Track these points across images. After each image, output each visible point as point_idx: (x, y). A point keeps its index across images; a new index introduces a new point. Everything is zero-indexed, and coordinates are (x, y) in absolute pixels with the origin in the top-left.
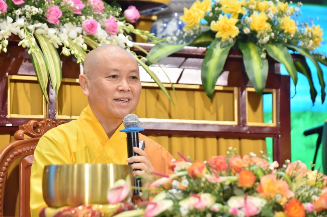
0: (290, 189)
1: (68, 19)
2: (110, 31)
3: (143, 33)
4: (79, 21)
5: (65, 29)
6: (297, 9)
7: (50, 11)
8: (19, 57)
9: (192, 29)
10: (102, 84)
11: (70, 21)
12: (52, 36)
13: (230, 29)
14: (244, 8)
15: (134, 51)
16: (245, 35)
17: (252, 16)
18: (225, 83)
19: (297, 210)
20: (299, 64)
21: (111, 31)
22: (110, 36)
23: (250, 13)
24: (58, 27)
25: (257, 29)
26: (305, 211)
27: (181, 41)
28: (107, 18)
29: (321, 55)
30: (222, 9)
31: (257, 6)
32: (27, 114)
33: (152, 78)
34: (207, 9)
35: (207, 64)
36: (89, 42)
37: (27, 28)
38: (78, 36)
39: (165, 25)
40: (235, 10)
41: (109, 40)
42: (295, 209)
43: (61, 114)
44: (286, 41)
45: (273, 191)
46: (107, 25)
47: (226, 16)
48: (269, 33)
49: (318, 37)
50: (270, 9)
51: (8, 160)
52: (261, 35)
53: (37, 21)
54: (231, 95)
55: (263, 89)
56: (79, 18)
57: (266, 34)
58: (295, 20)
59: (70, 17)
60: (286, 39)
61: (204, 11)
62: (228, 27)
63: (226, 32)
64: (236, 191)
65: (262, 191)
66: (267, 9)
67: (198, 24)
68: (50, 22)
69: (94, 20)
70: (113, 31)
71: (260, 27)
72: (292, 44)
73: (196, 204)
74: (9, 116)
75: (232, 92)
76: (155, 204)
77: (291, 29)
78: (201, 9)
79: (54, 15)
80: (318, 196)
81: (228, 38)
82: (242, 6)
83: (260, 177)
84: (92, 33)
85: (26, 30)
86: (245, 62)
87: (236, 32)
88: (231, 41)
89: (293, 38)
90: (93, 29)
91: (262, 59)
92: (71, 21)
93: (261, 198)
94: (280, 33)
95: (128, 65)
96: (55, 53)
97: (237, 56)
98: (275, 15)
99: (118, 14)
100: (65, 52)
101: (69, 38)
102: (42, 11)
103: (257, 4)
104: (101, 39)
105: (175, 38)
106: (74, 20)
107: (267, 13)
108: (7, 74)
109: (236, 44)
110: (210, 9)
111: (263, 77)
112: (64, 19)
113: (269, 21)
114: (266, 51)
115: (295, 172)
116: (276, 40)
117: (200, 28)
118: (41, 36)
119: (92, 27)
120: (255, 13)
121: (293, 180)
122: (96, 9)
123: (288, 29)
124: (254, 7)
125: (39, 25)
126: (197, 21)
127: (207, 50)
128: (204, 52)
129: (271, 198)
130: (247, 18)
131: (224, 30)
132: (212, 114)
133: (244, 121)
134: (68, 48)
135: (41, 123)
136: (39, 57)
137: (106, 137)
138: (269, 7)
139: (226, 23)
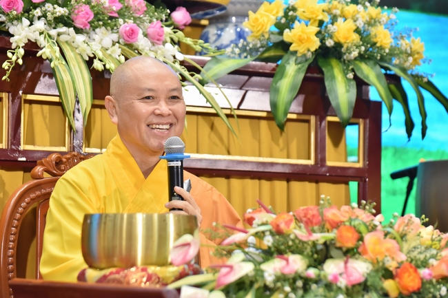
0: (401, 250)
1: (101, 23)
2: (153, 39)
3: (195, 43)
4: (115, 25)
5: (97, 36)
6: (393, 16)
7: (79, 12)
8: (36, 70)
9: (259, 39)
10: (134, 107)
11: (103, 25)
12: (80, 44)
13: (308, 39)
14: (326, 14)
15: (185, 66)
16: (327, 48)
17: (335, 23)
18: (300, 109)
19: (411, 277)
20: (392, 87)
21: (156, 40)
22: (154, 45)
23: (334, 19)
24: (87, 33)
25: (342, 41)
26: (422, 279)
27: (245, 54)
28: (151, 22)
29: (422, 77)
30: (298, 13)
31: (342, 12)
32: (45, 146)
33: (208, 101)
34: (277, 13)
35: (278, 84)
36: (128, 53)
37: (48, 34)
38: (114, 45)
39: (219, 32)
40: (314, 16)
41: (153, 51)
42: (409, 276)
43: (89, 147)
44: (379, 58)
45: (380, 253)
46: (150, 31)
47: (303, 22)
48: (358, 47)
49: (418, 53)
50: (358, 16)
51: (23, 204)
52: (348, 49)
53: (61, 25)
54: (306, 125)
55: (350, 119)
56: (116, 21)
57: (355, 47)
58: (390, 31)
59: (103, 19)
60: (379, 55)
61: (274, 15)
62: (306, 38)
63: (303, 43)
64: (333, 252)
65: (365, 252)
66: (355, 16)
67: (266, 32)
68: (78, 26)
69: (135, 24)
70: (158, 40)
71: (347, 38)
72: (385, 61)
73: (283, 268)
74: (22, 147)
75: (308, 121)
76: (231, 267)
77: (384, 41)
78: (270, 13)
79: (83, 18)
80: (437, 260)
81: (306, 52)
82: (323, 11)
83: (364, 235)
84: (131, 41)
85: (47, 36)
86: (327, 83)
87: (315, 44)
88: (309, 55)
89: (387, 54)
90: (133, 36)
91: (349, 80)
92: (105, 25)
93: (365, 261)
94: (371, 47)
95: (167, 83)
96: (84, 67)
97: (315, 75)
98: (365, 24)
99: (164, 17)
100: (98, 65)
101: (102, 47)
102: (67, 11)
103: (342, 8)
104: (143, 49)
105: (237, 51)
106: (109, 24)
107: (355, 21)
108: (21, 92)
109: (315, 60)
110: (281, 14)
111: (349, 103)
112: (96, 23)
113: (357, 31)
114: (353, 70)
115: (406, 228)
116: (366, 56)
117: (269, 39)
118: (66, 45)
119: (132, 33)
120: (340, 20)
121: (404, 239)
122: (137, 11)
123: (381, 41)
124: (338, 12)
125: (63, 29)
126: (265, 29)
127: (277, 66)
128: (274, 69)
129: (378, 262)
130: (330, 26)
131: (301, 41)
132: (281, 150)
133: (323, 160)
134: (101, 61)
135: (66, 158)
136: (64, 71)
137: (142, 176)
138: (358, 12)
139: (303, 32)
